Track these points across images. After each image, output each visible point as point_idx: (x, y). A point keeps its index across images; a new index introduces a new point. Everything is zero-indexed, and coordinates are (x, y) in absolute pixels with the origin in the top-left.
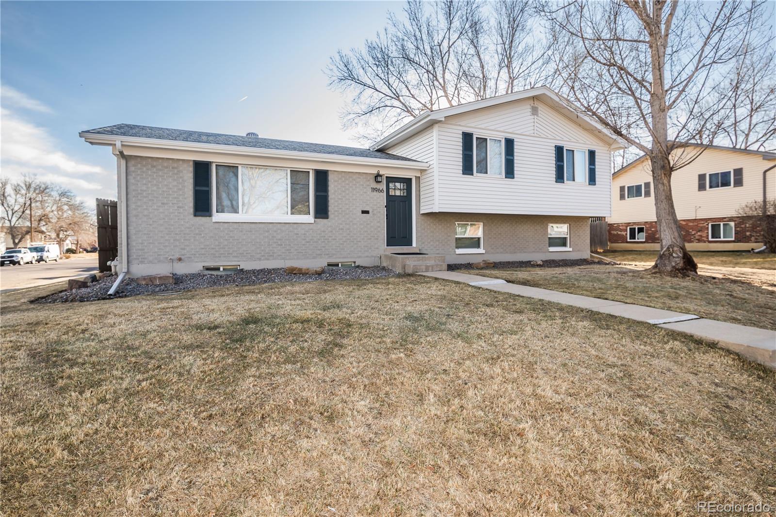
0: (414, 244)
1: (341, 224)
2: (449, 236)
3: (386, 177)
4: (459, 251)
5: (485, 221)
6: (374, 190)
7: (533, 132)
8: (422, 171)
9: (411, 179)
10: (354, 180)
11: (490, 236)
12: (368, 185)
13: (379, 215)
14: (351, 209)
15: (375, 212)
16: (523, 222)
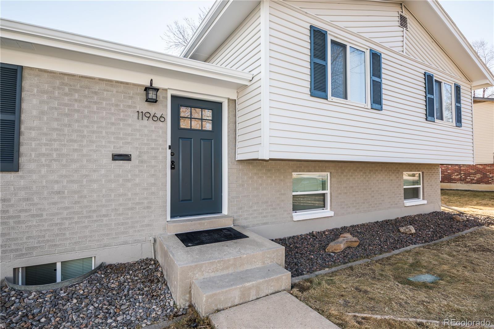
0: (225, 211)
1: (57, 182)
2: (284, 194)
3: (173, 97)
4: (300, 216)
5: (333, 171)
6: (142, 115)
7: (401, 49)
8: (241, 88)
9: (220, 104)
10: (96, 93)
11: (339, 191)
12: (129, 107)
13: (153, 162)
14: (85, 152)
15: (145, 157)
16: (377, 170)
